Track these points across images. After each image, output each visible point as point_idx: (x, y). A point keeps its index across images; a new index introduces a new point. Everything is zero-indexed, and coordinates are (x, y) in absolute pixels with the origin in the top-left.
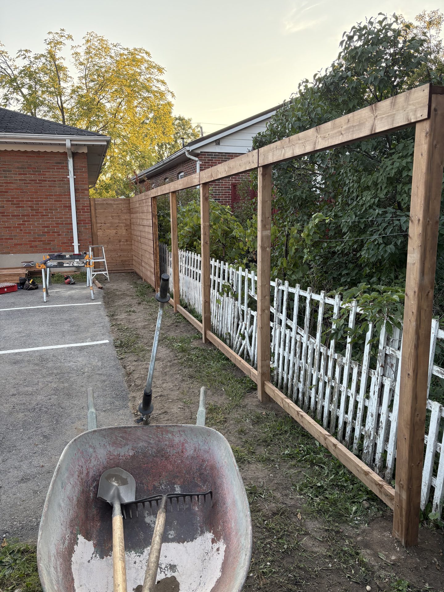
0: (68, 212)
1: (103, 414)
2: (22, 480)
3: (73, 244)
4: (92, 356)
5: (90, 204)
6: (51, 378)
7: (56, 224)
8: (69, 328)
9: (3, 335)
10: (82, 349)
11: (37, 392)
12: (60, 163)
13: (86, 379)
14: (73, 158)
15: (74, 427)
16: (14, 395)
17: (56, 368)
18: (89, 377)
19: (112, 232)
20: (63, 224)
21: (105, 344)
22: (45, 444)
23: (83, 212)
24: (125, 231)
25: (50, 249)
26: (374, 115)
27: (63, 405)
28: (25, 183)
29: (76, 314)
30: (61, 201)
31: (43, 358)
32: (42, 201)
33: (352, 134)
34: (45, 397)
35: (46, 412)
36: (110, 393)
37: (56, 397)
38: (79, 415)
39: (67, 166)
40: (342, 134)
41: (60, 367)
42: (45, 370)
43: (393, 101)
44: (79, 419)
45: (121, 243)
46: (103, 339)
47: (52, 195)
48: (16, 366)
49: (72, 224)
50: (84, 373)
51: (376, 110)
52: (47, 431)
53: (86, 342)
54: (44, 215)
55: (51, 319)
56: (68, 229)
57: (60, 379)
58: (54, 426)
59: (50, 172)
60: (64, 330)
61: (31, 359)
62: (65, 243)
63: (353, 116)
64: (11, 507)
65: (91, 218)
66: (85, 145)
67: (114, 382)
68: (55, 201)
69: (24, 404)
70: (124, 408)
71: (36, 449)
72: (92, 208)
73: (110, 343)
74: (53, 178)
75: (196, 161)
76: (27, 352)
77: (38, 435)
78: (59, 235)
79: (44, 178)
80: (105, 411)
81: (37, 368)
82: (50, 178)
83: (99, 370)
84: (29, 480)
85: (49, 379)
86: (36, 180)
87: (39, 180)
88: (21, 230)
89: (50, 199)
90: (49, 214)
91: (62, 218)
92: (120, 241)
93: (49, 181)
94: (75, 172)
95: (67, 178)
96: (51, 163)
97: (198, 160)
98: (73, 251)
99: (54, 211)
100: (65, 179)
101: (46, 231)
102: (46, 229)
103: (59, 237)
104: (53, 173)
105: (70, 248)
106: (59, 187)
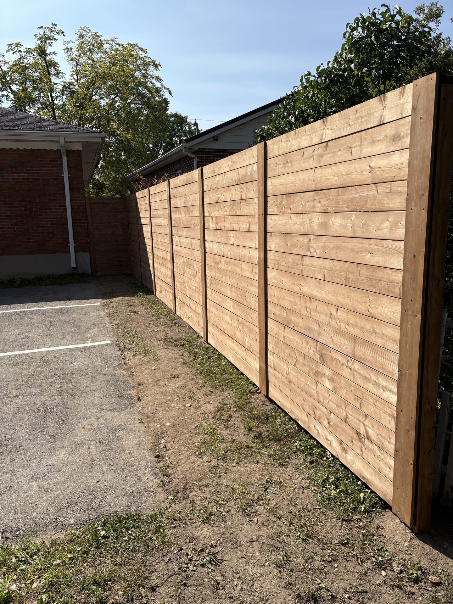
0: (62, 212)
1: (109, 413)
2: (32, 478)
3: (69, 245)
4: (94, 357)
5: (86, 203)
6: (54, 379)
7: (51, 224)
8: (69, 329)
9: (2, 338)
10: (83, 350)
11: (41, 394)
12: (53, 161)
13: (89, 379)
14: (67, 157)
15: (81, 427)
16: (17, 396)
17: (58, 369)
18: (93, 377)
19: (109, 231)
20: (58, 224)
21: (107, 345)
22: (53, 443)
23: (78, 211)
24: (121, 230)
25: (45, 250)
26: (383, 105)
27: (68, 406)
28: (17, 182)
29: (75, 316)
30: (55, 200)
31: (44, 360)
32: (36, 200)
33: (360, 125)
34: (50, 397)
35: (51, 413)
36: (115, 392)
37: (61, 397)
38: (85, 415)
39: (61, 164)
40: (350, 125)
41: (62, 368)
42: (47, 372)
43: (402, 91)
44: (86, 419)
45: (119, 243)
46: (105, 340)
47: (46, 195)
48: (17, 368)
49: (67, 224)
50: (87, 374)
51: (384, 100)
52: (54, 431)
53: (88, 343)
54: (38, 215)
55: (50, 321)
56: (64, 229)
57: (63, 380)
58: (61, 426)
59: (43, 170)
60: (64, 331)
61: (32, 360)
62: (60, 244)
63: (361, 107)
64: (23, 505)
65: (87, 217)
66: (79, 142)
67: (119, 381)
68: (49, 200)
69: (28, 405)
70: (130, 407)
71: (44, 448)
72: (88, 207)
73: (112, 344)
74: (47, 176)
75: (193, 158)
76: (28, 354)
77: (45, 435)
78: (54, 235)
79: (37, 176)
80: (111, 410)
81: (39, 369)
82: (44, 176)
83: (102, 370)
84: (39, 478)
85: (53, 380)
86: (29, 179)
87: (32, 179)
88: (15, 231)
89: (44, 198)
90: (44, 214)
91: (57, 218)
92: (117, 241)
93: (42, 180)
94: (70, 170)
95: (61, 176)
96: (45, 161)
97: (196, 157)
98: (69, 252)
99: (48, 211)
100: (59, 178)
101: (41, 231)
102: (40, 229)
103: (54, 237)
104: (47, 171)
105: (65, 249)
106: (53, 186)
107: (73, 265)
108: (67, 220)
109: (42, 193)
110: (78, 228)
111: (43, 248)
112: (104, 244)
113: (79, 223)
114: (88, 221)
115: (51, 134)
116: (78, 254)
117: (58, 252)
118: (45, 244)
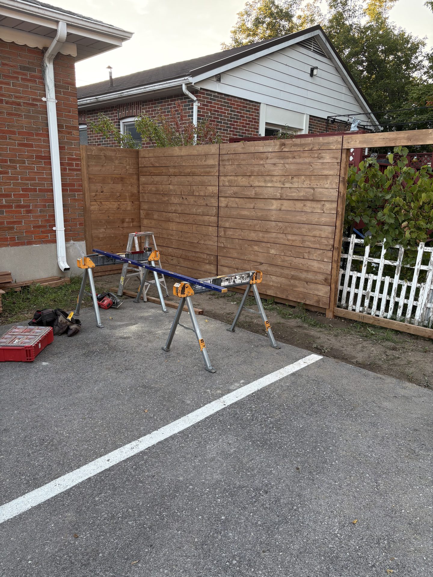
0: (44, 169)
3: (54, 228)
5: (81, 156)
7: (23, 190)
12: (28, 69)
14: (54, 64)
19: (113, 205)
20: (35, 190)
23: (69, 169)
24: (130, 204)
25: (12, 239)
30: (31, 146)
39: (42, 78)
45: (125, 225)
47: (14, 133)
49: (52, 191)
56: (46, 201)
59: (8, 84)
62: (39, 227)
65: (82, 180)
68: (19, 145)
72: (83, 163)
74: (16, 97)
75: (193, 101)
78: (29, 212)
82: (10, 96)
89: (10, 139)
90: (10, 171)
91: (34, 179)
92: (123, 221)
93: (7, 103)
94: (56, 92)
95: (42, 101)
96: (12, 66)
97: (196, 100)
98: (54, 241)
99: (18, 165)
100: (38, 103)
101: (4, 203)
102: (4, 200)
103: (28, 215)
104: (15, 86)
105: (48, 236)
106: (27, 117)
107: (64, 265)
108: (52, 184)
109: (6, 129)
110: (69, 199)
111: (8, 236)
112: (105, 227)
113: (71, 190)
114: (83, 186)
115: (45, 11)
116: (69, 245)
117: (36, 243)
118: (13, 228)
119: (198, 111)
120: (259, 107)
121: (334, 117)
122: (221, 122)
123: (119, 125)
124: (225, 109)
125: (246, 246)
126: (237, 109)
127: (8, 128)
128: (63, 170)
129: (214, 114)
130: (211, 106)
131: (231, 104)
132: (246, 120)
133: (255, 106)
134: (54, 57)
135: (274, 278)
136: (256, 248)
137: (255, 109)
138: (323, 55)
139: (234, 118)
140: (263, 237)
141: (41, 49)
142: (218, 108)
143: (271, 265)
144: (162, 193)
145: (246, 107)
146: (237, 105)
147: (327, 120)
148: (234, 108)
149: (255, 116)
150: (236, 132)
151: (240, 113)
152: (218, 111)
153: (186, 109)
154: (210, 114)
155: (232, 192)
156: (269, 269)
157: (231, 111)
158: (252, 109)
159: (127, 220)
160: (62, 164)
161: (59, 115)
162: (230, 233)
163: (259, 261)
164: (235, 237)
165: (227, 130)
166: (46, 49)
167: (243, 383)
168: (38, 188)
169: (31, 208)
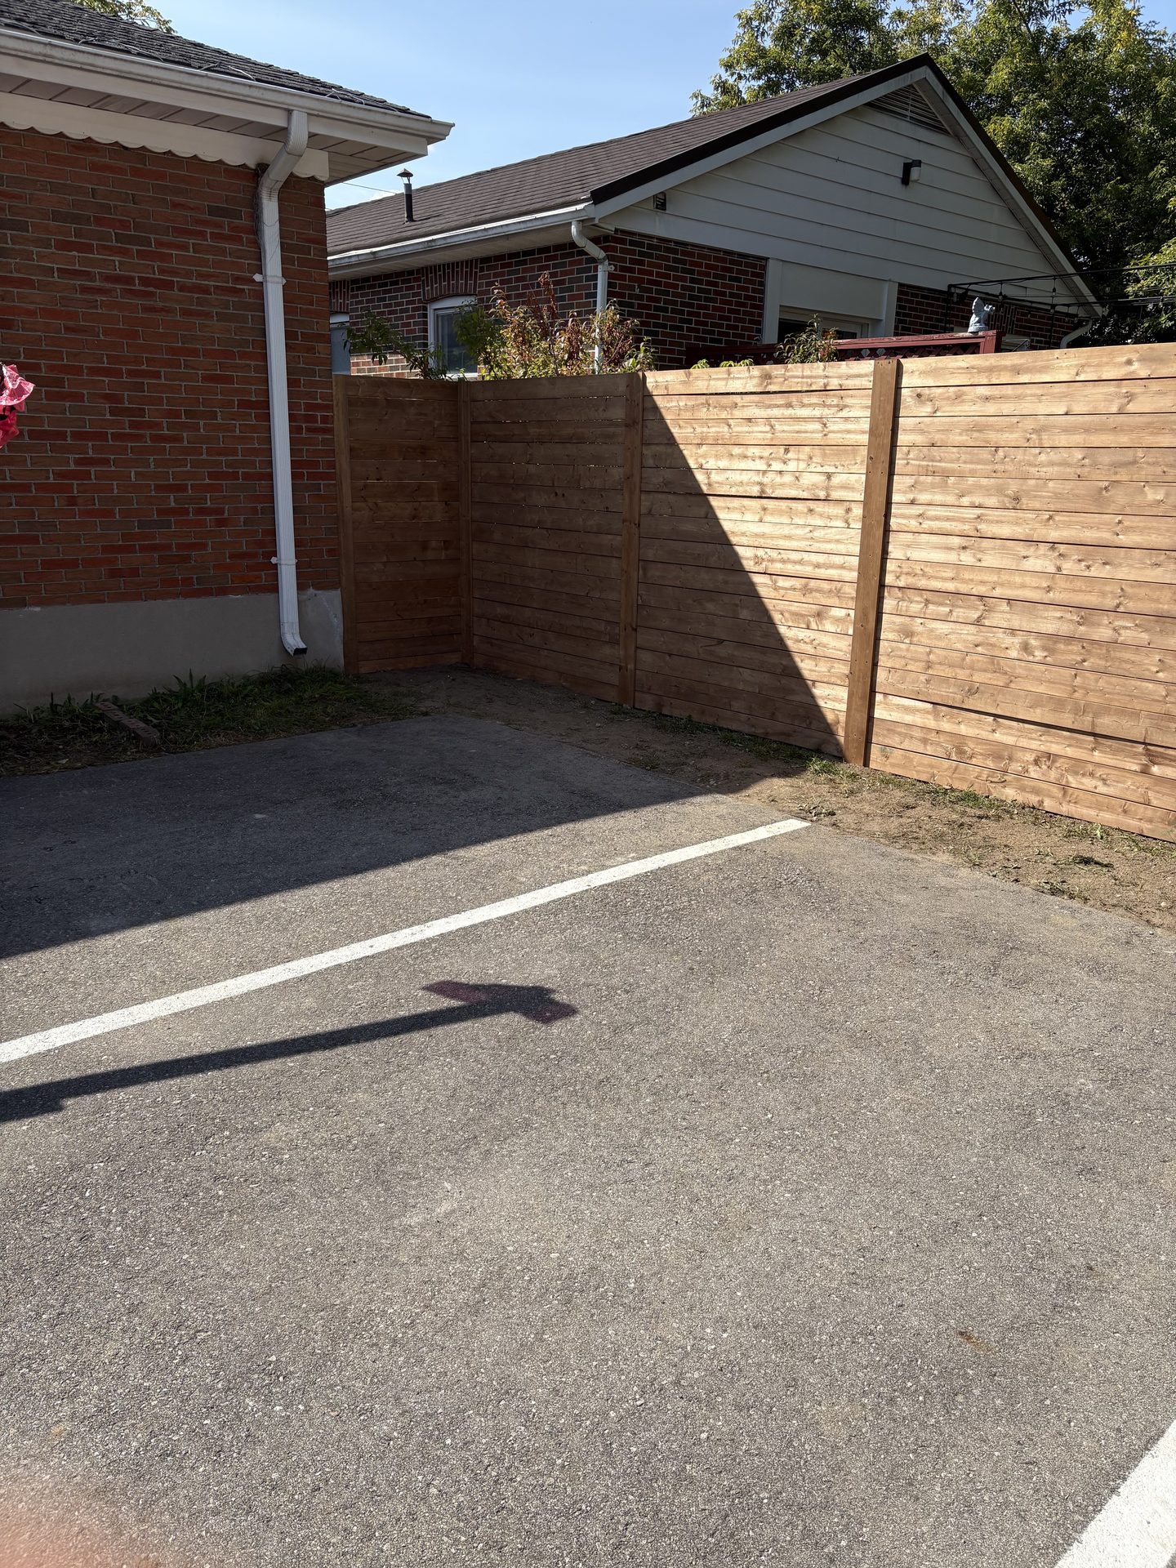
0: (255, 429)
3: (274, 560)
5: (333, 400)
7: (211, 475)
12: (226, 213)
14: (280, 200)
19: (402, 510)
20: (235, 476)
23: (309, 429)
24: (440, 507)
25: (187, 582)
28: (85, 290)
30: (228, 380)
32: (157, 375)
39: (254, 231)
45: (430, 555)
47: (194, 353)
54: (163, 439)
56: (258, 498)
59: (184, 247)
62: (243, 556)
65: (335, 454)
68: (206, 378)
72: (339, 415)
74: (201, 275)
78: (221, 523)
79: (161, 271)
82: (188, 274)
86: (129, 280)
87: (145, 281)
88: (72, 501)
89: (186, 367)
90: (185, 434)
91: (234, 452)
92: (425, 546)
93: (182, 288)
94: (284, 260)
95: (254, 281)
96: (192, 209)
97: (604, 259)
98: (274, 588)
99: (202, 423)
100: (245, 287)
101: (173, 504)
102: (172, 497)
103: (220, 531)
104: (198, 252)
105: (260, 577)
106: (223, 317)
107: (293, 640)
108: (271, 462)
109: (180, 344)
110: (307, 494)
111: (180, 574)
112: (385, 559)
113: (311, 476)
114: (337, 467)
115: (265, 92)
116: (305, 597)
117: (235, 591)
118: (187, 559)
119: (610, 285)
120: (764, 268)
121: (966, 286)
122: (665, 310)
123: (425, 316)
124: (676, 278)
125: (690, 601)
126: (708, 275)
127: (183, 343)
128: (294, 430)
129: (650, 291)
130: (641, 272)
131: (692, 263)
132: (730, 303)
133: (754, 266)
134: (279, 185)
135: (746, 674)
136: (710, 606)
137: (754, 274)
138: (939, 129)
139: (698, 298)
140: (726, 582)
141: (253, 167)
142: (659, 275)
143: (742, 644)
144: (512, 481)
145: (730, 270)
146: (708, 266)
147: (949, 293)
148: (699, 273)
149: (754, 290)
150: (705, 332)
151: (715, 284)
152: (657, 283)
153: (580, 280)
154: (637, 291)
155: (662, 480)
156: (736, 653)
157: (692, 281)
158: (745, 273)
159: (434, 544)
160: (292, 418)
161: (288, 310)
162: (655, 572)
163: (715, 636)
164: (667, 583)
165: (681, 329)
166: (262, 168)
167: (633, 858)
168: (241, 471)
169: (226, 514)
